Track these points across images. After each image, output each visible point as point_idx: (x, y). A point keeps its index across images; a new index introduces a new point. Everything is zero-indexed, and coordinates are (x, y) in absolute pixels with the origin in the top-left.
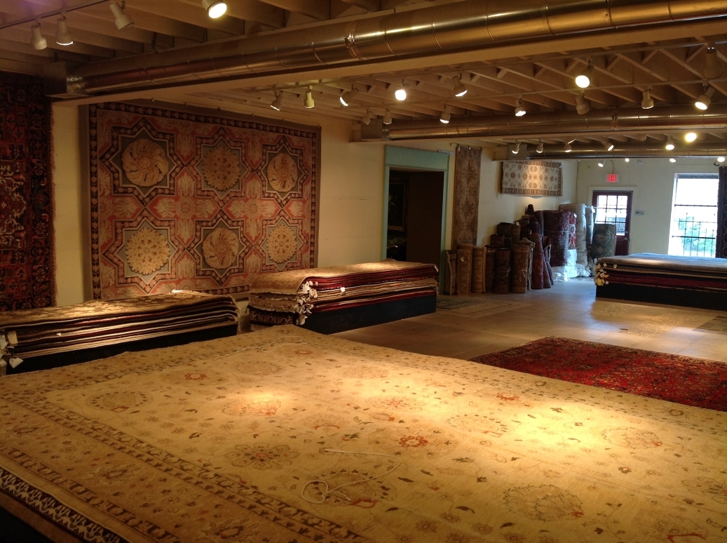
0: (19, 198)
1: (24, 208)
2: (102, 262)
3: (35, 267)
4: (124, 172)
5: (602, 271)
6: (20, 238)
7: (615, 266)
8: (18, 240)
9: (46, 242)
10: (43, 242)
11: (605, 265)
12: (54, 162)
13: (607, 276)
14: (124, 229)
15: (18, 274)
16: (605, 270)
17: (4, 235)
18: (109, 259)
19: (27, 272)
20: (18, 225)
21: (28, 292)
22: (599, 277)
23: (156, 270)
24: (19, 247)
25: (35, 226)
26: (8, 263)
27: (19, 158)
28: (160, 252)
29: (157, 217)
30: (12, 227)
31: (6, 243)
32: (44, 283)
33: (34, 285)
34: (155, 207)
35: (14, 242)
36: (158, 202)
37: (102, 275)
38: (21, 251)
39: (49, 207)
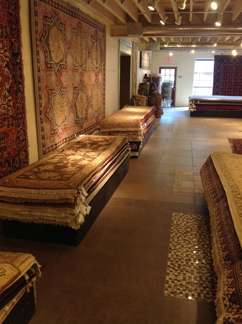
0: (8, 72)
1: (11, 81)
2: (44, 120)
3: (19, 129)
4: (50, 52)
5: (193, 104)
6: (10, 106)
7: (199, 102)
8: (9, 108)
9: (23, 108)
10: (21, 108)
11: (194, 102)
12: (22, 42)
13: (195, 107)
14: (52, 95)
15: (12, 136)
16: (194, 104)
17: (3, 104)
18: (47, 118)
19: (16, 134)
20: (9, 96)
21: (17, 149)
22: (192, 107)
23: (62, 122)
24: (11, 114)
25: (17, 95)
26: (6, 128)
27: (6, 37)
28: (64, 110)
29: (62, 86)
30: (6, 97)
31: (4, 111)
32: (23, 141)
33: (19, 143)
34: (60, 78)
35: (8, 110)
36: (62, 74)
37: (45, 130)
38: (12, 117)
39: (22, 79)
